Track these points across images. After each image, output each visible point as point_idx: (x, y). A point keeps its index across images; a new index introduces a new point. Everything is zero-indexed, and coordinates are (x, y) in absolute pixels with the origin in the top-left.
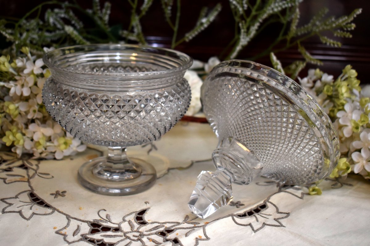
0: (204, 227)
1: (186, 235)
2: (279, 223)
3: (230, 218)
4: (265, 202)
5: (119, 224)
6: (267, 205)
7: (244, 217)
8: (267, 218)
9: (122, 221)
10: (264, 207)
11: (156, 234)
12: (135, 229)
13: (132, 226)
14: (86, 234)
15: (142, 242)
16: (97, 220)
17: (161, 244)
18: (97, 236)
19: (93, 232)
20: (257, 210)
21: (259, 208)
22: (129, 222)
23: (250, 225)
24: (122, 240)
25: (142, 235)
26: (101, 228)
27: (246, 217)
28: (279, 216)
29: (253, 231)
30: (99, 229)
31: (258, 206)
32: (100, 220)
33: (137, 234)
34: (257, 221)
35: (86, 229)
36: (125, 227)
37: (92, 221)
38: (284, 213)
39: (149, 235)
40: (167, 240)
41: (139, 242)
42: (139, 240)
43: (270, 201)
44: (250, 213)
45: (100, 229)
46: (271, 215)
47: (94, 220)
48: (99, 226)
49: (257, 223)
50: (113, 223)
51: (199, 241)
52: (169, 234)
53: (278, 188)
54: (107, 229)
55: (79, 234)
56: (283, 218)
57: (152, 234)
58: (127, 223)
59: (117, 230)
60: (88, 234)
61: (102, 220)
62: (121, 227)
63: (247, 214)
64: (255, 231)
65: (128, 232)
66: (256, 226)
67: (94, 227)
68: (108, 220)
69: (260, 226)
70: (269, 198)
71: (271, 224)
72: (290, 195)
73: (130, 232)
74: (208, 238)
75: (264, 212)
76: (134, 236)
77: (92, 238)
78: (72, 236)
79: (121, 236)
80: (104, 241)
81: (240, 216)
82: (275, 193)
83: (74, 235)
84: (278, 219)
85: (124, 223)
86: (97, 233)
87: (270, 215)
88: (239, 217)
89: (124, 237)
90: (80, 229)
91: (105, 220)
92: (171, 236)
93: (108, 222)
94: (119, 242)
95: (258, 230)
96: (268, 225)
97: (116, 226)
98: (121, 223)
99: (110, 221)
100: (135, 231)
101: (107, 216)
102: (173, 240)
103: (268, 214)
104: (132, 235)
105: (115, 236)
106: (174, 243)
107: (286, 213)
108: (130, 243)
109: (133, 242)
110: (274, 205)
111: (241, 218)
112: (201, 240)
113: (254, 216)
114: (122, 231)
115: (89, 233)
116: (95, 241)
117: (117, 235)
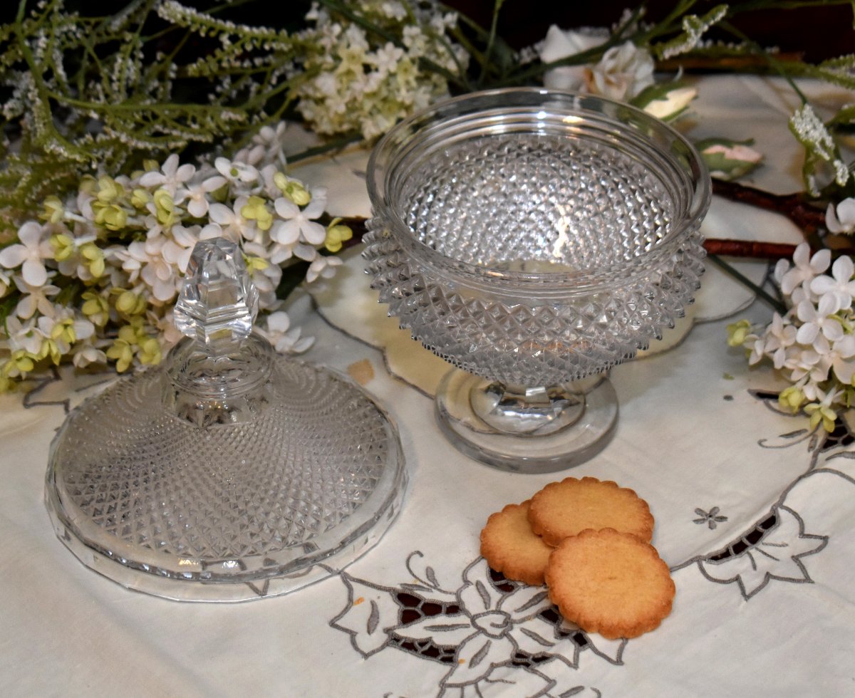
2: (803, 568)
3: (695, 566)
4: (774, 510)
5: (458, 594)
6: (779, 516)
7: (725, 559)
8: (776, 559)
9: (462, 583)
10: (770, 522)
11: (536, 615)
12: (493, 607)
13: (486, 598)
14: (394, 628)
15: (512, 640)
16: (408, 585)
17: (552, 645)
18: (416, 631)
19: (408, 618)
20: (755, 537)
21: (760, 529)
22: (477, 585)
23: (738, 579)
24: (470, 638)
25: (508, 623)
26: (420, 606)
27: (730, 558)
28: (805, 545)
29: (743, 599)
30: (416, 610)
31: (757, 523)
32: (416, 586)
33: (499, 619)
34: (755, 567)
35: (390, 611)
36: (472, 601)
37: (399, 587)
38: (816, 537)
39: (523, 620)
40: (563, 634)
41: (505, 640)
42: (504, 634)
43: (785, 504)
44: (739, 548)
45: (418, 609)
46: (787, 545)
47: (403, 585)
48: (415, 600)
49: (753, 572)
50: (444, 592)
54: (433, 609)
55: (380, 628)
56: (810, 553)
57: (528, 618)
58: (472, 588)
59: (454, 609)
60: (398, 626)
61: (419, 586)
62: (463, 603)
63: (732, 551)
64: (747, 597)
65: (478, 616)
66: (751, 583)
67: (406, 605)
68: (432, 584)
69: (758, 581)
70: (783, 497)
71: (781, 576)
72: (837, 477)
73: (484, 614)
75: (772, 536)
76: (493, 625)
77: (409, 639)
78: (367, 635)
79: (466, 626)
80: (433, 643)
81: (716, 558)
82: (800, 478)
83: (369, 632)
84: (801, 555)
85: (466, 589)
86: (416, 621)
87: (784, 545)
88: (714, 562)
89: (472, 630)
90: (378, 613)
91: (425, 583)
93: (433, 590)
94: (464, 643)
95: (753, 593)
96: (775, 578)
97: (450, 599)
98: (460, 590)
99: (435, 587)
100: (493, 612)
101: (430, 573)
102: (574, 633)
103: (779, 542)
104: (490, 623)
105: (453, 627)
106: (577, 643)
107: (821, 538)
108: (488, 644)
109: (494, 641)
110: (795, 514)
111: (719, 561)
113: (748, 553)
114: (467, 613)
115: (399, 625)
116: (416, 644)
117: (458, 625)
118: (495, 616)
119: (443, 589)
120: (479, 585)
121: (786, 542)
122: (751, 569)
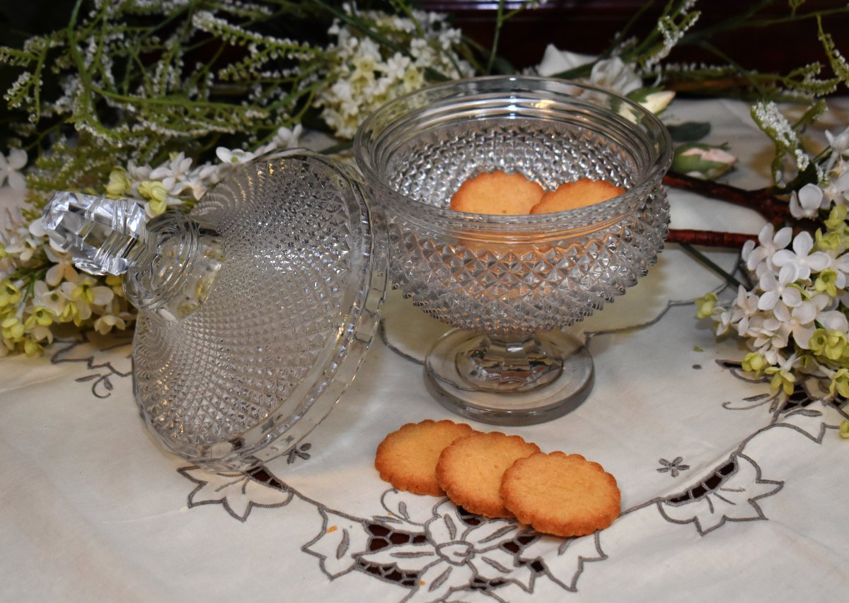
0: (597, 533)
1: (561, 550)
2: (758, 509)
3: (654, 506)
4: (733, 457)
5: (426, 526)
6: (737, 464)
7: (684, 502)
8: (733, 504)
9: (431, 516)
10: (729, 469)
11: (499, 547)
12: (458, 538)
13: (452, 529)
14: (362, 554)
15: (472, 567)
16: (380, 517)
17: (508, 571)
18: (382, 558)
19: (375, 546)
20: (713, 482)
21: (719, 474)
22: (445, 518)
23: (695, 520)
24: (432, 565)
25: (471, 552)
26: (389, 535)
27: (689, 501)
28: (760, 489)
29: (698, 534)
30: (385, 538)
31: (716, 469)
32: (387, 518)
33: (462, 549)
34: (712, 510)
35: (361, 540)
36: (439, 532)
37: (371, 519)
38: (772, 482)
39: (485, 550)
40: (521, 563)
41: (466, 567)
42: (465, 562)
43: (744, 452)
44: (698, 492)
45: (387, 538)
46: (744, 490)
47: (375, 517)
48: (385, 531)
49: (711, 514)
50: (414, 524)
51: (586, 565)
52: (525, 546)
53: (772, 414)
54: (401, 538)
55: (349, 553)
56: (766, 495)
57: (490, 549)
58: (440, 522)
59: (421, 539)
60: (366, 553)
61: (391, 518)
62: (430, 533)
63: (691, 494)
64: (703, 534)
65: (443, 545)
66: (707, 521)
67: (375, 534)
68: (403, 517)
69: (715, 522)
70: (743, 445)
71: (738, 518)
72: (794, 432)
73: (449, 544)
74: (603, 557)
75: (730, 482)
76: (456, 554)
77: (374, 564)
78: (336, 560)
79: (430, 554)
80: (398, 568)
81: (676, 500)
82: (759, 431)
83: (338, 557)
84: (757, 498)
85: (435, 522)
86: (383, 549)
87: (741, 491)
88: (673, 503)
89: (436, 557)
90: (349, 540)
91: (396, 516)
92: (530, 552)
93: (403, 521)
94: (426, 568)
95: (710, 530)
96: (731, 520)
97: (420, 530)
98: (429, 522)
99: (406, 520)
100: (458, 543)
101: (402, 507)
102: (532, 562)
103: (737, 488)
104: (453, 551)
105: (418, 555)
106: (534, 571)
107: (777, 483)
108: (449, 570)
109: (455, 568)
110: (753, 462)
111: (680, 503)
112: (589, 560)
113: (707, 497)
114: (433, 543)
115: (367, 551)
116: (381, 568)
117: (423, 553)
118: (459, 546)
119: (413, 521)
120: (447, 519)
121: (743, 487)
122: (708, 511)
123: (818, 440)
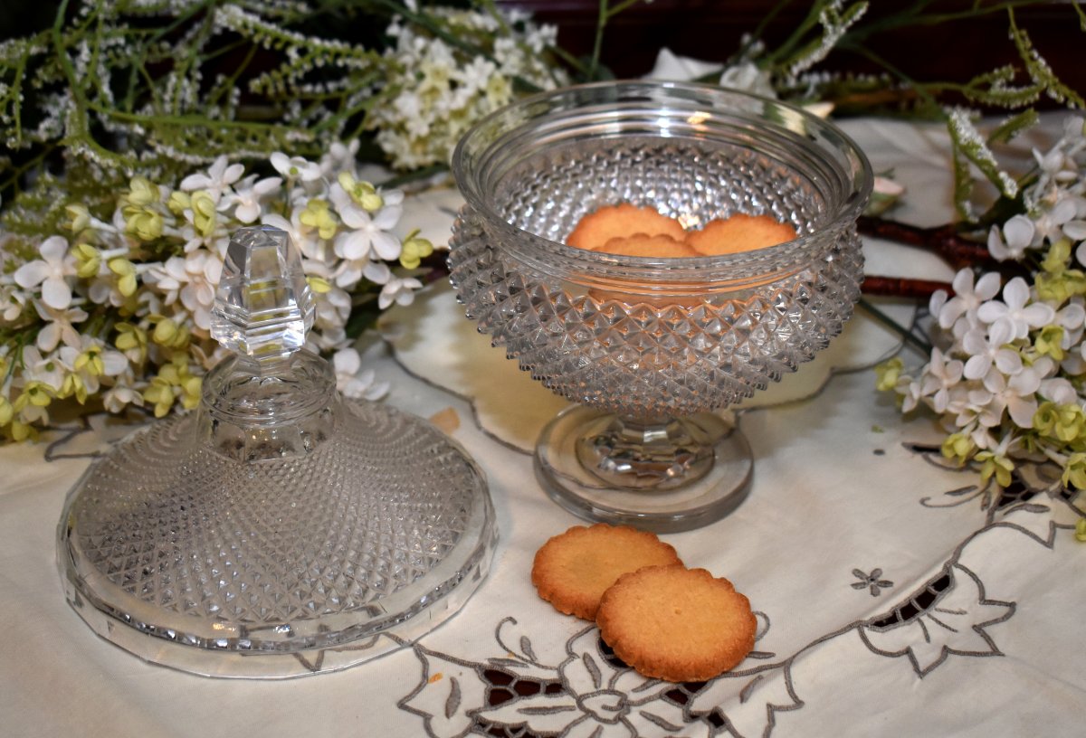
0: (786, 665)
1: (743, 697)
2: (988, 639)
3: (854, 633)
4: (947, 568)
5: (560, 670)
6: (953, 577)
7: (891, 626)
8: (953, 631)
9: (565, 656)
10: (944, 583)
11: (660, 696)
12: (605, 686)
13: (595, 675)
14: (479, 710)
15: (629, 725)
16: (499, 660)
17: (678, 729)
18: (507, 715)
19: (496, 699)
20: (926, 599)
21: (933, 590)
22: (584, 659)
23: (908, 651)
24: (575, 723)
25: (625, 705)
26: (513, 684)
27: (897, 624)
28: (987, 613)
29: (916, 675)
30: (508, 689)
31: (928, 583)
32: (508, 660)
33: (612, 701)
34: (928, 638)
35: (475, 691)
36: (578, 678)
37: (486, 663)
38: (1000, 603)
39: (643, 702)
40: (693, 717)
41: (621, 725)
42: (619, 719)
43: (961, 562)
44: (908, 612)
45: (510, 688)
46: (965, 613)
47: (493, 660)
48: (507, 678)
49: (927, 644)
50: (543, 667)
51: (778, 715)
52: (696, 695)
53: (986, 512)
54: (529, 688)
55: (461, 710)
56: (996, 621)
57: (650, 699)
58: (578, 663)
59: (555, 688)
60: (485, 709)
61: (512, 661)
62: (566, 680)
63: (899, 616)
64: (921, 674)
65: (586, 696)
66: (925, 656)
67: (495, 683)
68: (528, 658)
69: (934, 655)
70: (958, 552)
71: (963, 650)
72: (1019, 533)
73: (593, 694)
74: (799, 704)
75: (946, 601)
76: (605, 708)
77: (498, 723)
78: (445, 719)
79: (571, 709)
80: (529, 728)
81: (881, 624)
82: (976, 534)
83: (448, 715)
84: (985, 624)
85: (572, 664)
86: (507, 702)
87: (961, 613)
88: (877, 628)
89: (578, 713)
90: (460, 692)
91: (519, 657)
92: (702, 702)
93: (529, 665)
94: (568, 728)
95: (930, 669)
96: (955, 652)
97: (551, 675)
98: (563, 664)
99: (532, 662)
100: (605, 692)
101: (525, 643)
102: (708, 714)
103: (956, 609)
104: (601, 704)
105: (554, 710)
106: (712, 725)
107: (1006, 604)
108: (599, 731)
109: (606, 727)
110: (973, 575)
111: (886, 628)
112: (781, 709)
113: (920, 621)
114: (572, 693)
115: (485, 706)
116: (508, 730)
117: (561, 707)
118: (607, 696)
119: (542, 663)
120: (587, 659)
121: (964, 609)
122: (923, 640)
123: (1049, 544)
